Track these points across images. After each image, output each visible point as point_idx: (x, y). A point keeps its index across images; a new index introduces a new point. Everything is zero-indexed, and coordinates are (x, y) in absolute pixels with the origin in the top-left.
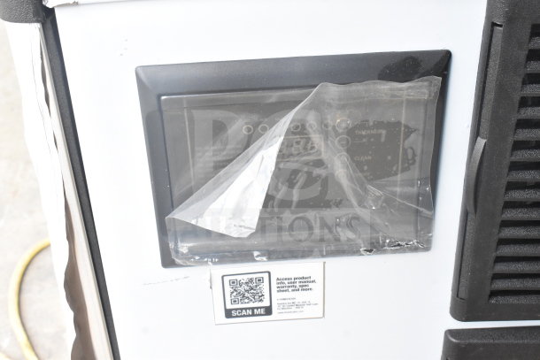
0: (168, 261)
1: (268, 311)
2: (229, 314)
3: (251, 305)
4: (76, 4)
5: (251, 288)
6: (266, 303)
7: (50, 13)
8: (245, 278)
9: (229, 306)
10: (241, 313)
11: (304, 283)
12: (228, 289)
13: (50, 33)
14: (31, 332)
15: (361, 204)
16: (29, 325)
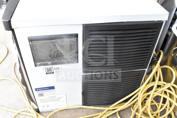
0: (36, 66)
1: (53, 73)
2: (47, 73)
3: (50, 72)
4: (17, 28)
5: (50, 69)
6: (53, 72)
7: (13, 29)
8: (49, 68)
9: (47, 72)
10: (49, 73)
11: (58, 68)
12: (46, 70)
13: (13, 32)
14: (17, 75)
15: (66, 56)
16: (16, 74)
